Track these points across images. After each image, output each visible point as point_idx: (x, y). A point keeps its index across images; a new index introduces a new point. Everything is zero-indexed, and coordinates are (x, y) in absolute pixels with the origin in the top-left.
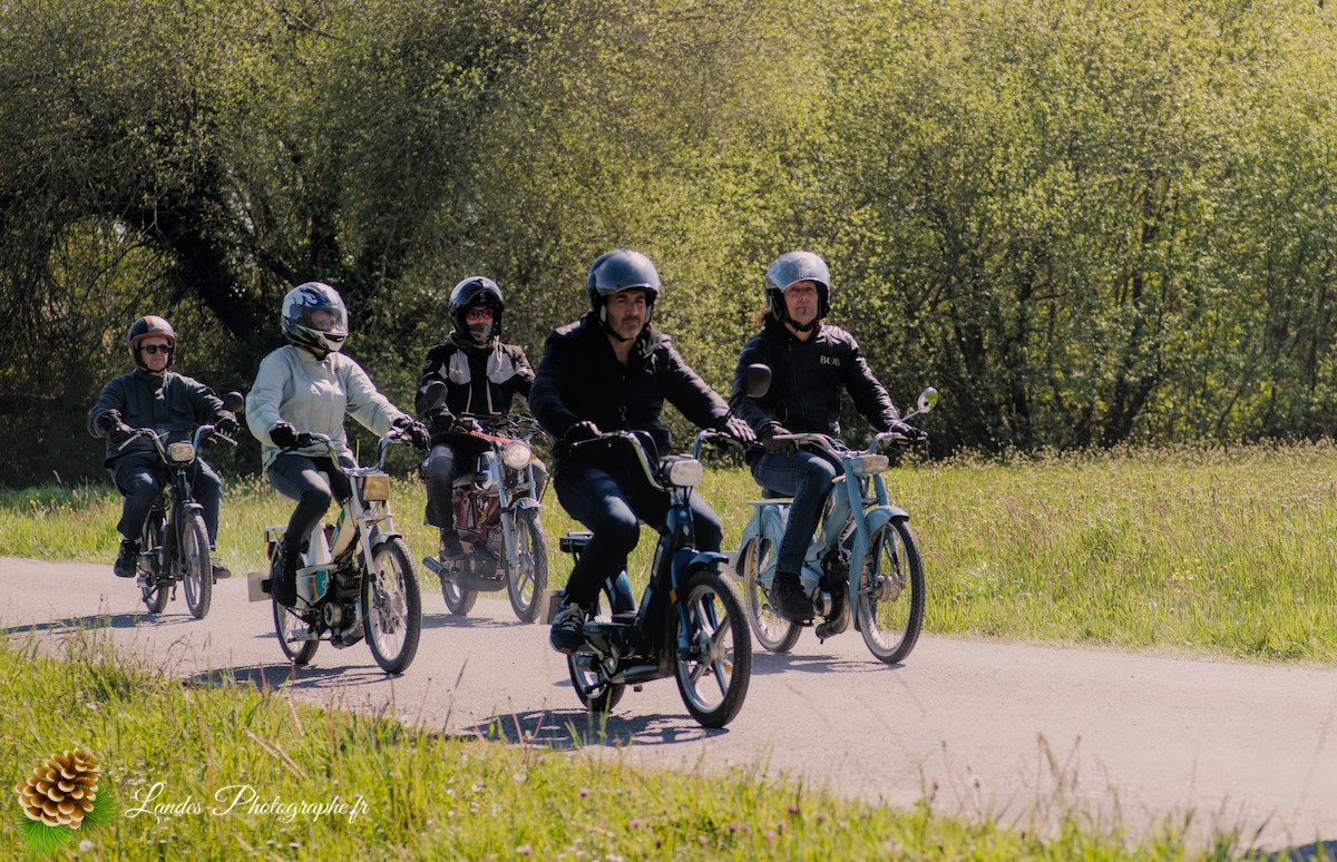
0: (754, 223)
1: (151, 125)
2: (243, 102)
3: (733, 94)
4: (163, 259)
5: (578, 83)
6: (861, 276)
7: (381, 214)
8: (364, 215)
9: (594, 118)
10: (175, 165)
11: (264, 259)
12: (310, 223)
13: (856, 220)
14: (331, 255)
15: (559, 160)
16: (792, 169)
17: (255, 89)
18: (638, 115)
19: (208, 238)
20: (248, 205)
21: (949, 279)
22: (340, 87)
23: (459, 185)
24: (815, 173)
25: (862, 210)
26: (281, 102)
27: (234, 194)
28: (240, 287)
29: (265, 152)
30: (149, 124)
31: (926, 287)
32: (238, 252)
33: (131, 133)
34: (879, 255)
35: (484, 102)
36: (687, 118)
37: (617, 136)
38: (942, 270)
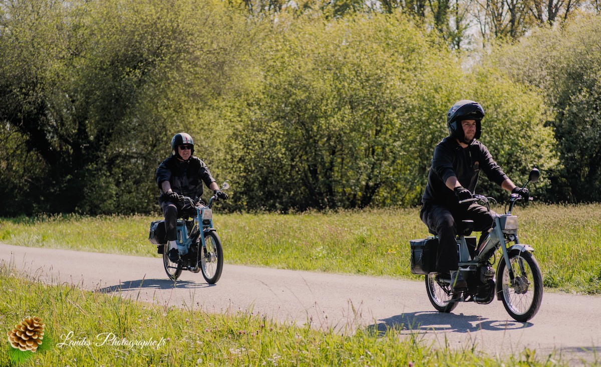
1: (22, 89)
2: (55, 80)
3: (230, 80)
4: (25, 137)
7: (103, 121)
10: (30, 103)
11: (61, 137)
12: (78, 125)
13: (273, 126)
14: (84, 136)
15: (167, 103)
16: (250, 108)
17: (59, 76)
19: (41, 129)
20: (56, 118)
21: (306, 148)
23: (131, 112)
24: (259, 109)
25: (276, 123)
26: (68, 81)
27: (51, 114)
28: (52, 147)
31: (298, 150)
32: (51, 134)
34: (281, 138)
35: (140, 82)
36: (213, 88)
37: (189, 95)
38: (304, 144)
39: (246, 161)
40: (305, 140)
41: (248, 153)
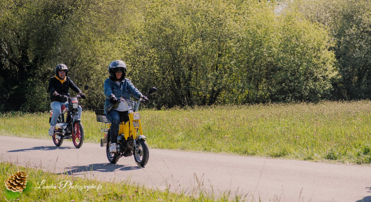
0: (127, 52)
2: (6, 23)
3: (122, 22)
5: (85, 19)
6: (152, 64)
7: (38, 50)
8: (34, 50)
9: (89, 28)
11: (10, 61)
12: (21, 52)
13: (151, 52)
14: (26, 59)
15: (81, 37)
16: (136, 40)
17: (8, 20)
18: (99, 27)
20: (7, 48)
21: (173, 66)
22: (29, 20)
23: (57, 43)
24: (141, 41)
25: (152, 49)
26: (15, 23)
27: (4, 45)
28: (5, 67)
29: (11, 35)
31: (167, 67)
32: (4, 59)
34: (156, 60)
35: (63, 24)
36: (111, 27)
37: (95, 32)
38: (171, 64)
39: (134, 75)
40: (172, 60)
41: (135, 70)
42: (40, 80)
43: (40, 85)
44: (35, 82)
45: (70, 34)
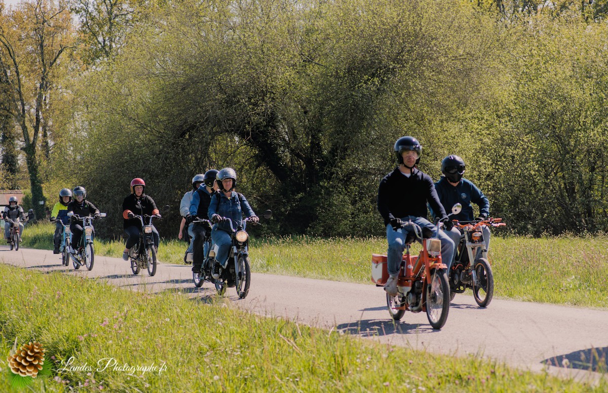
0: (484, 140)
1: (250, 98)
2: (286, 89)
3: (477, 89)
4: (253, 150)
5: (416, 84)
6: (527, 161)
7: (338, 134)
8: (331, 135)
9: (422, 98)
10: (259, 114)
11: (292, 151)
12: (310, 138)
13: (526, 140)
14: (318, 150)
15: (408, 114)
16: (501, 119)
17: (289, 84)
18: (440, 97)
19: (271, 143)
20: (287, 130)
21: (562, 164)
22: (323, 85)
23: (369, 124)
24: (510, 121)
25: (528, 136)
26: (300, 90)
27: (281, 126)
28: (283, 162)
29: (293, 110)
30: (249, 98)
31: (553, 167)
32: (282, 149)
33: (241, 101)
34: (534, 154)
35: (379, 91)
36: (459, 98)
37: (431, 105)
38: (560, 160)
39: (495, 178)
40: (561, 155)
41: (497, 169)
42: (340, 185)
43: (340, 193)
44: (332, 188)
45: (390, 109)
